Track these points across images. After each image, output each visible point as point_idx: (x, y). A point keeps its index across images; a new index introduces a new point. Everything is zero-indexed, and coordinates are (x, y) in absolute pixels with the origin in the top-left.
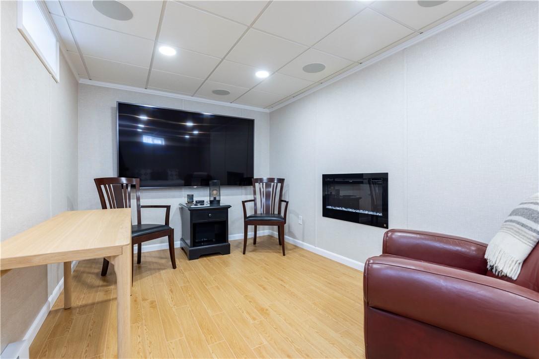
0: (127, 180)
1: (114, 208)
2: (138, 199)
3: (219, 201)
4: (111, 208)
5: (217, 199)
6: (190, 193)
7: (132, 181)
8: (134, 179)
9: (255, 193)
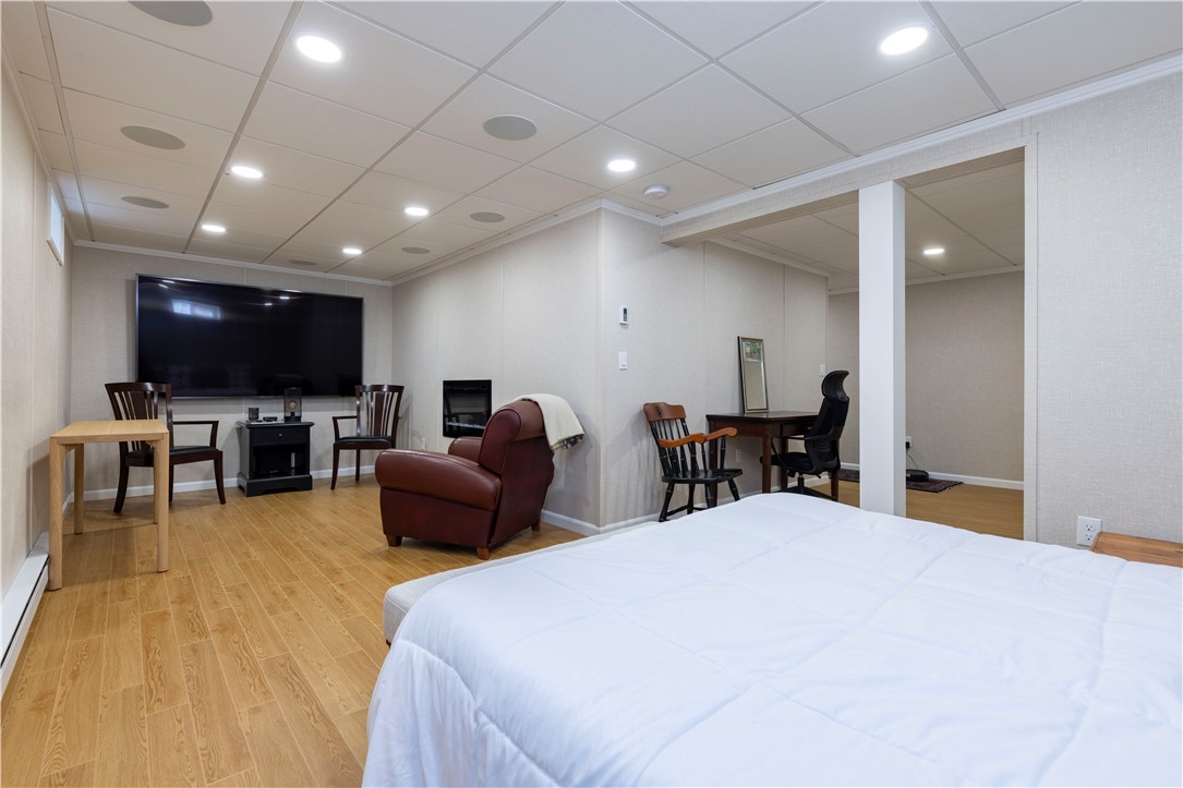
0: (153, 387)
1: (133, 419)
2: (169, 415)
3: (299, 418)
4: (128, 419)
5: (297, 414)
6: (253, 406)
7: (161, 388)
8: (164, 385)
9: (358, 410)
